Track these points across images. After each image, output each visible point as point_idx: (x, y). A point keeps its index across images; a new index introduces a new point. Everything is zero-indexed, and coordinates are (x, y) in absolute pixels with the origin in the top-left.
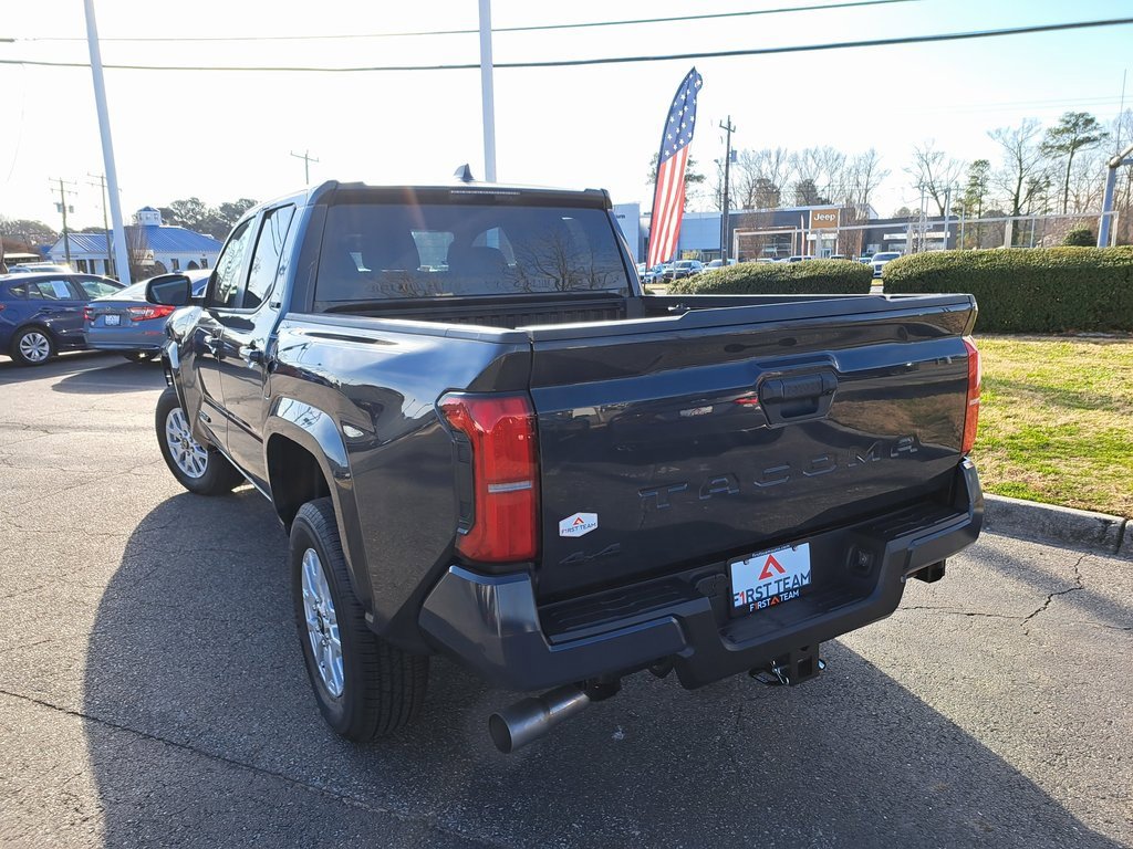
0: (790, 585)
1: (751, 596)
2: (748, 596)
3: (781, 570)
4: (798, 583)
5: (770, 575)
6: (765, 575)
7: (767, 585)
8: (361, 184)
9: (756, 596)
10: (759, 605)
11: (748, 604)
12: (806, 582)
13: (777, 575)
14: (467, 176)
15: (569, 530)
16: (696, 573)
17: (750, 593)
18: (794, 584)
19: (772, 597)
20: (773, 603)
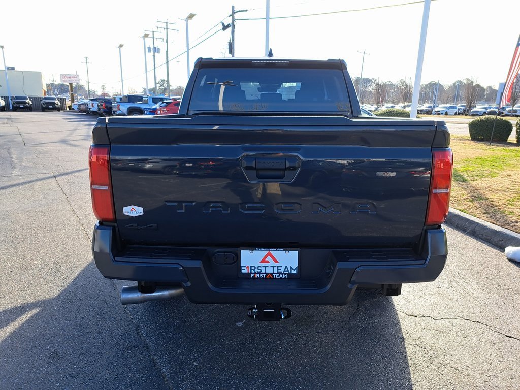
0: (282, 271)
1: (254, 270)
2: (251, 269)
3: (276, 261)
4: (288, 271)
5: (268, 262)
6: (264, 261)
7: (265, 267)
8: (211, 58)
9: (257, 270)
10: (258, 276)
11: (251, 273)
12: (295, 272)
13: (272, 263)
14: (270, 54)
15: (128, 212)
16: (217, 250)
17: (254, 268)
18: (285, 271)
19: (267, 274)
20: (267, 277)
